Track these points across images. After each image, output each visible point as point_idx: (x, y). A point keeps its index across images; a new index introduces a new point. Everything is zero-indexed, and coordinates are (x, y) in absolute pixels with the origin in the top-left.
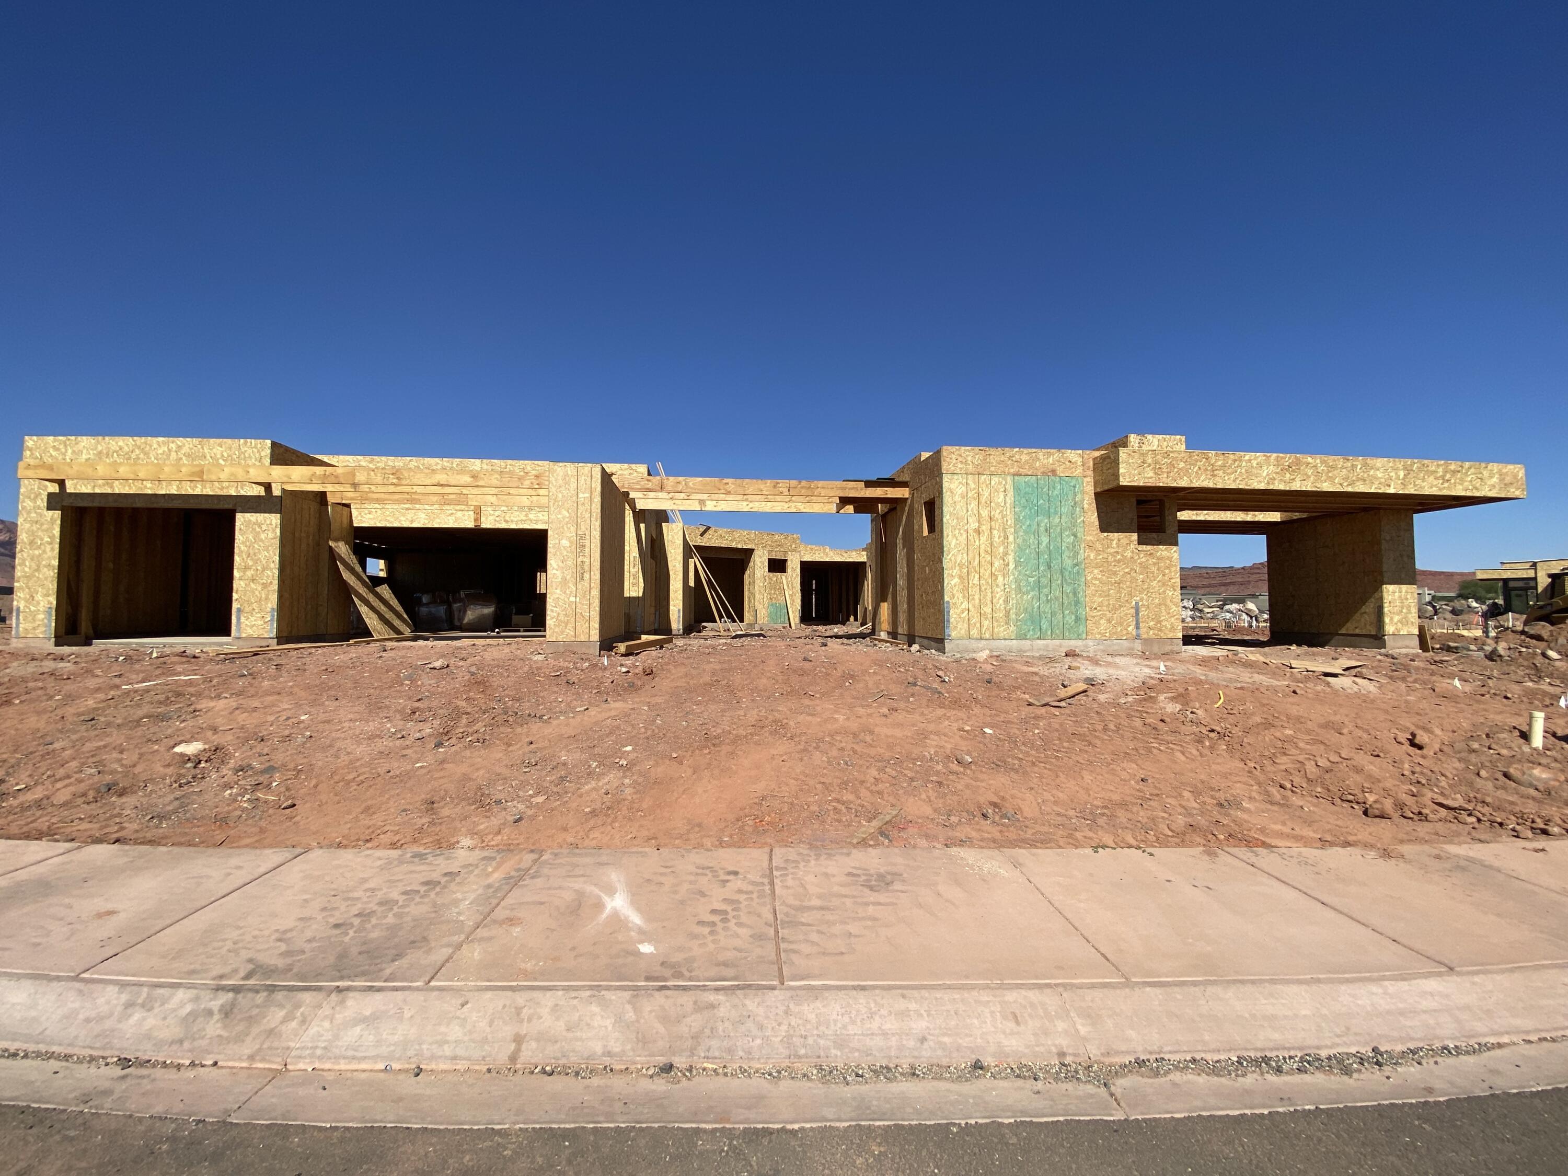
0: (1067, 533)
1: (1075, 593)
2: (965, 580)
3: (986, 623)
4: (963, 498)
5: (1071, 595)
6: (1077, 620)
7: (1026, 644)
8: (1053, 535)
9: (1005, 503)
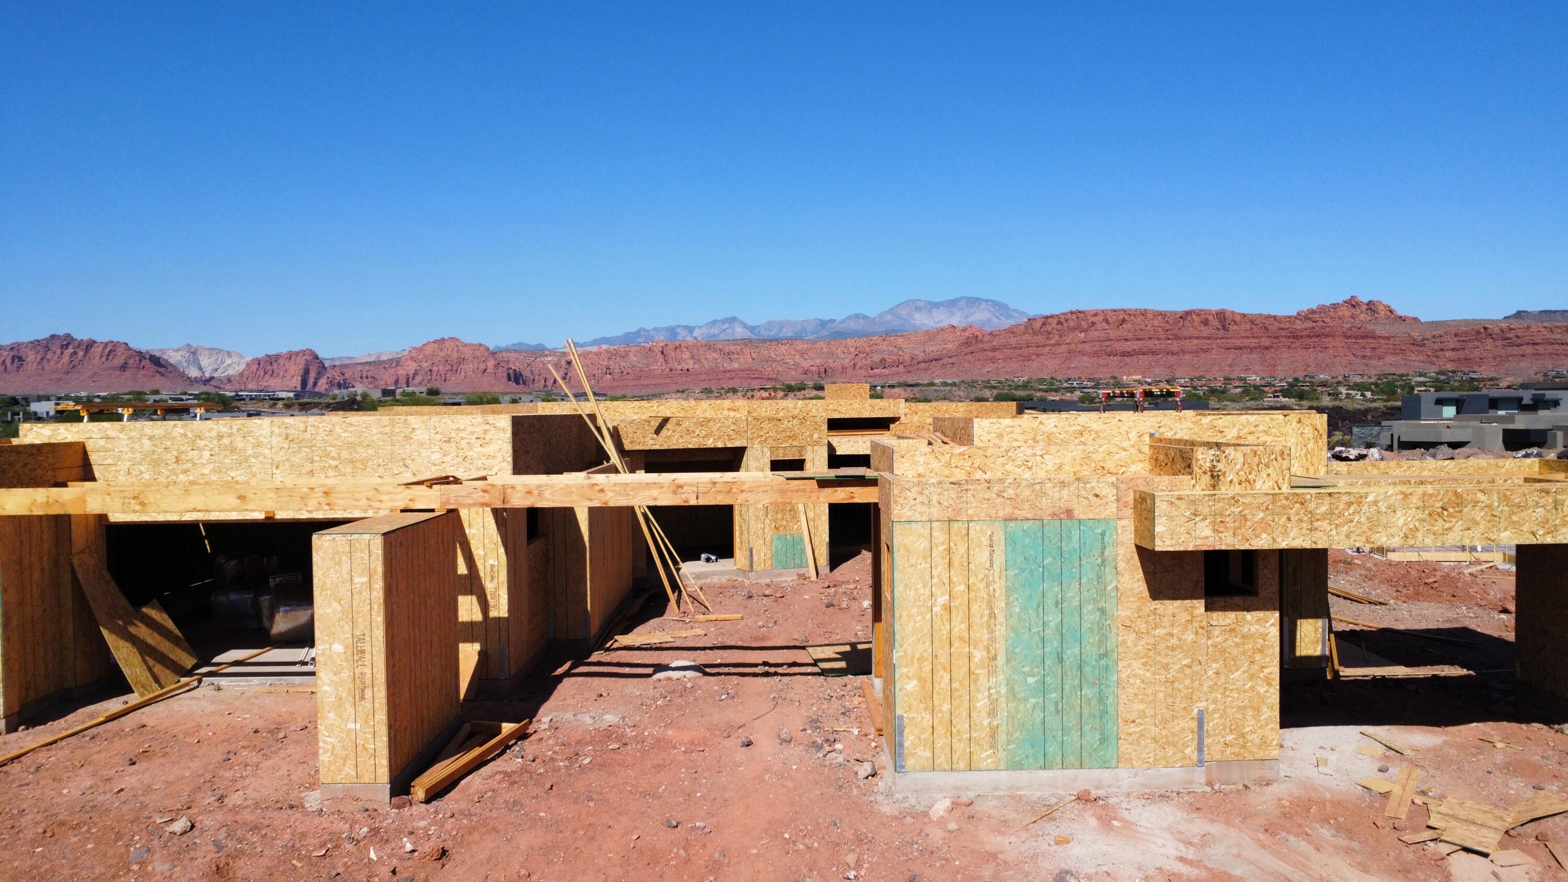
0: (1090, 607)
1: (1101, 700)
2: (927, 682)
3: (959, 747)
4: (924, 558)
5: (1094, 702)
6: (1104, 740)
7: (1022, 777)
8: (1066, 610)
9: (992, 564)
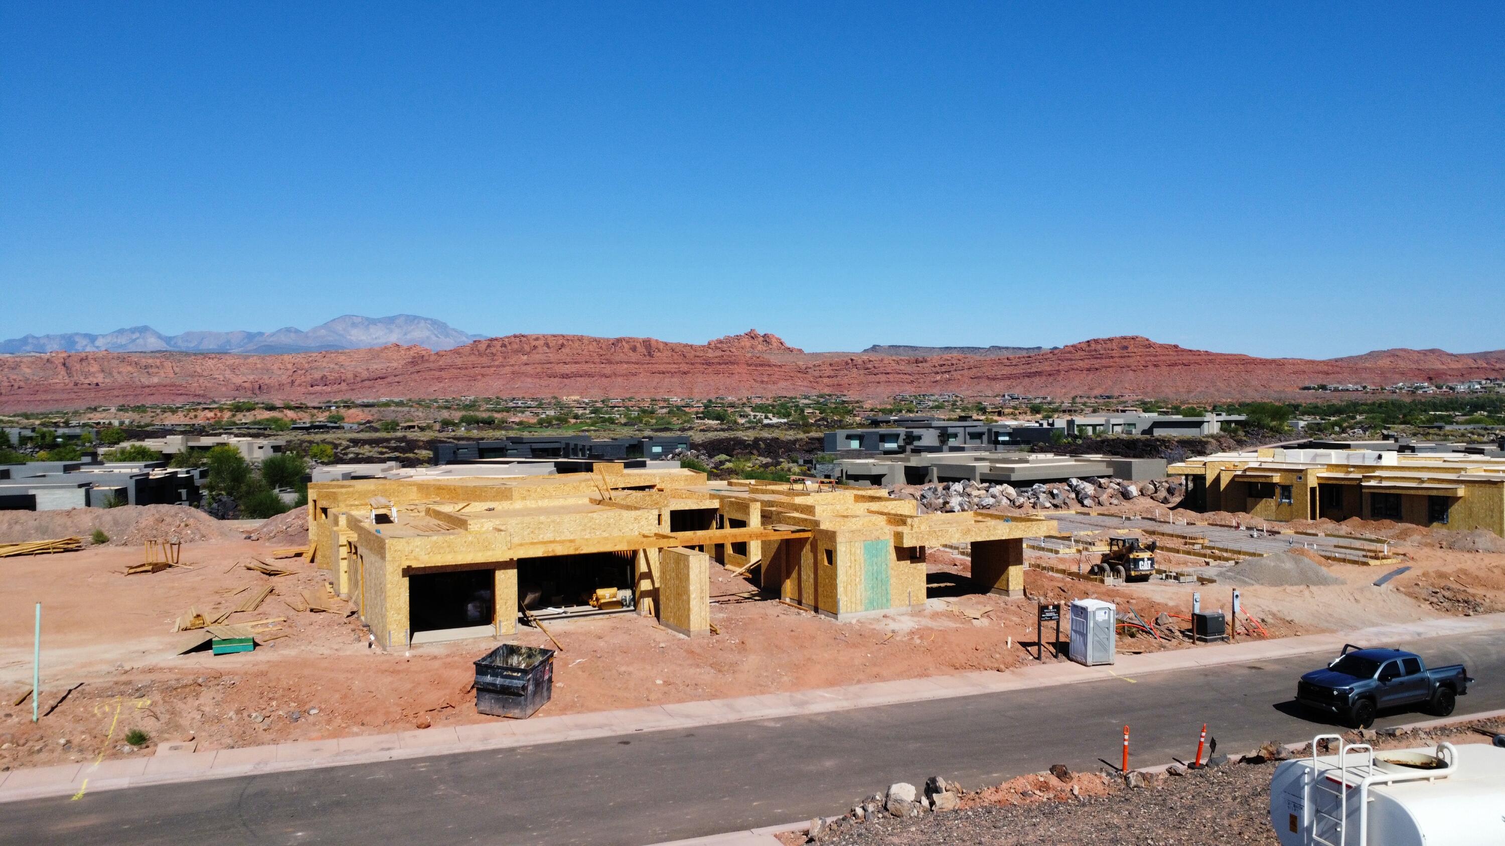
0: (884, 564)
1: (886, 589)
2: (845, 588)
3: (853, 606)
4: (845, 553)
6: (887, 600)
7: (868, 614)
8: (878, 565)
9: (860, 554)
